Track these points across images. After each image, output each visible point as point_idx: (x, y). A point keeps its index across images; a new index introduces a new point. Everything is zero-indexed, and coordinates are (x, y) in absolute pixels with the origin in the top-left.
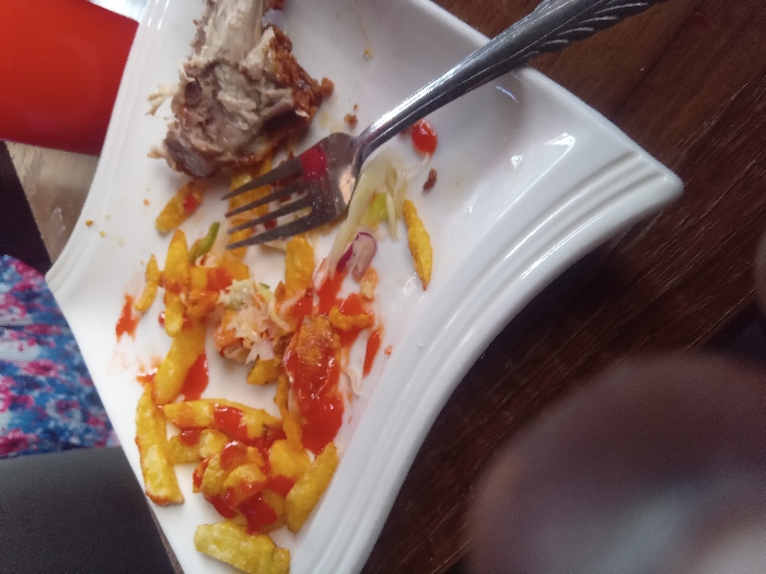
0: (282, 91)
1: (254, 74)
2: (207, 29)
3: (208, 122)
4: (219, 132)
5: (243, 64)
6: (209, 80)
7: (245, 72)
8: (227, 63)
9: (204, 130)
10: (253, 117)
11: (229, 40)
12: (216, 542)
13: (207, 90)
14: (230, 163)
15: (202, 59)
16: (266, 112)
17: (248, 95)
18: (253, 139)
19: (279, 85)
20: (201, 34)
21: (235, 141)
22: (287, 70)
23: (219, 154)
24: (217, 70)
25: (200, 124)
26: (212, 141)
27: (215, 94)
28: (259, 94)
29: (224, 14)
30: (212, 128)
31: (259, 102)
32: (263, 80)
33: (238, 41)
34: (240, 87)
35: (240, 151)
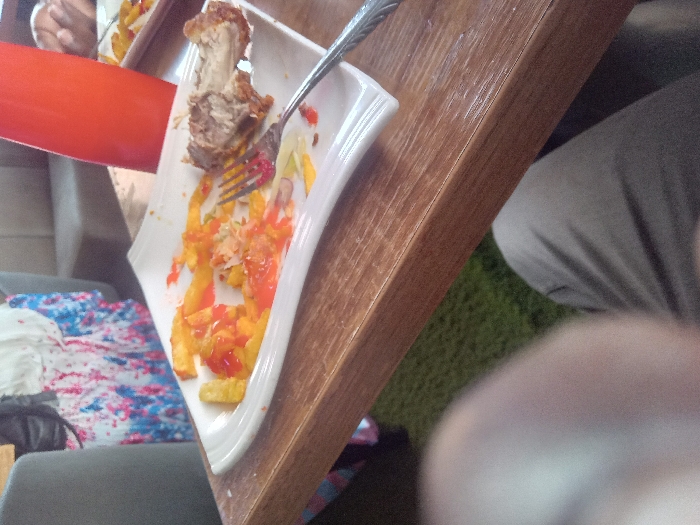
0: (244, 105)
1: (229, 97)
2: (202, 75)
3: (206, 130)
4: (213, 136)
5: (223, 92)
6: (205, 104)
7: (224, 97)
8: (214, 93)
9: (205, 135)
10: (231, 124)
11: (213, 79)
12: (210, 390)
13: (204, 111)
14: (220, 154)
15: (201, 92)
16: (237, 120)
17: (228, 111)
18: (232, 139)
19: (242, 101)
20: (199, 77)
21: (222, 141)
22: (245, 92)
23: (213, 149)
24: (209, 98)
25: (201, 131)
26: (208, 141)
27: (209, 112)
28: (233, 109)
29: (210, 65)
30: (210, 134)
31: (233, 115)
32: (234, 101)
33: (218, 79)
34: (223, 107)
35: (226, 146)
